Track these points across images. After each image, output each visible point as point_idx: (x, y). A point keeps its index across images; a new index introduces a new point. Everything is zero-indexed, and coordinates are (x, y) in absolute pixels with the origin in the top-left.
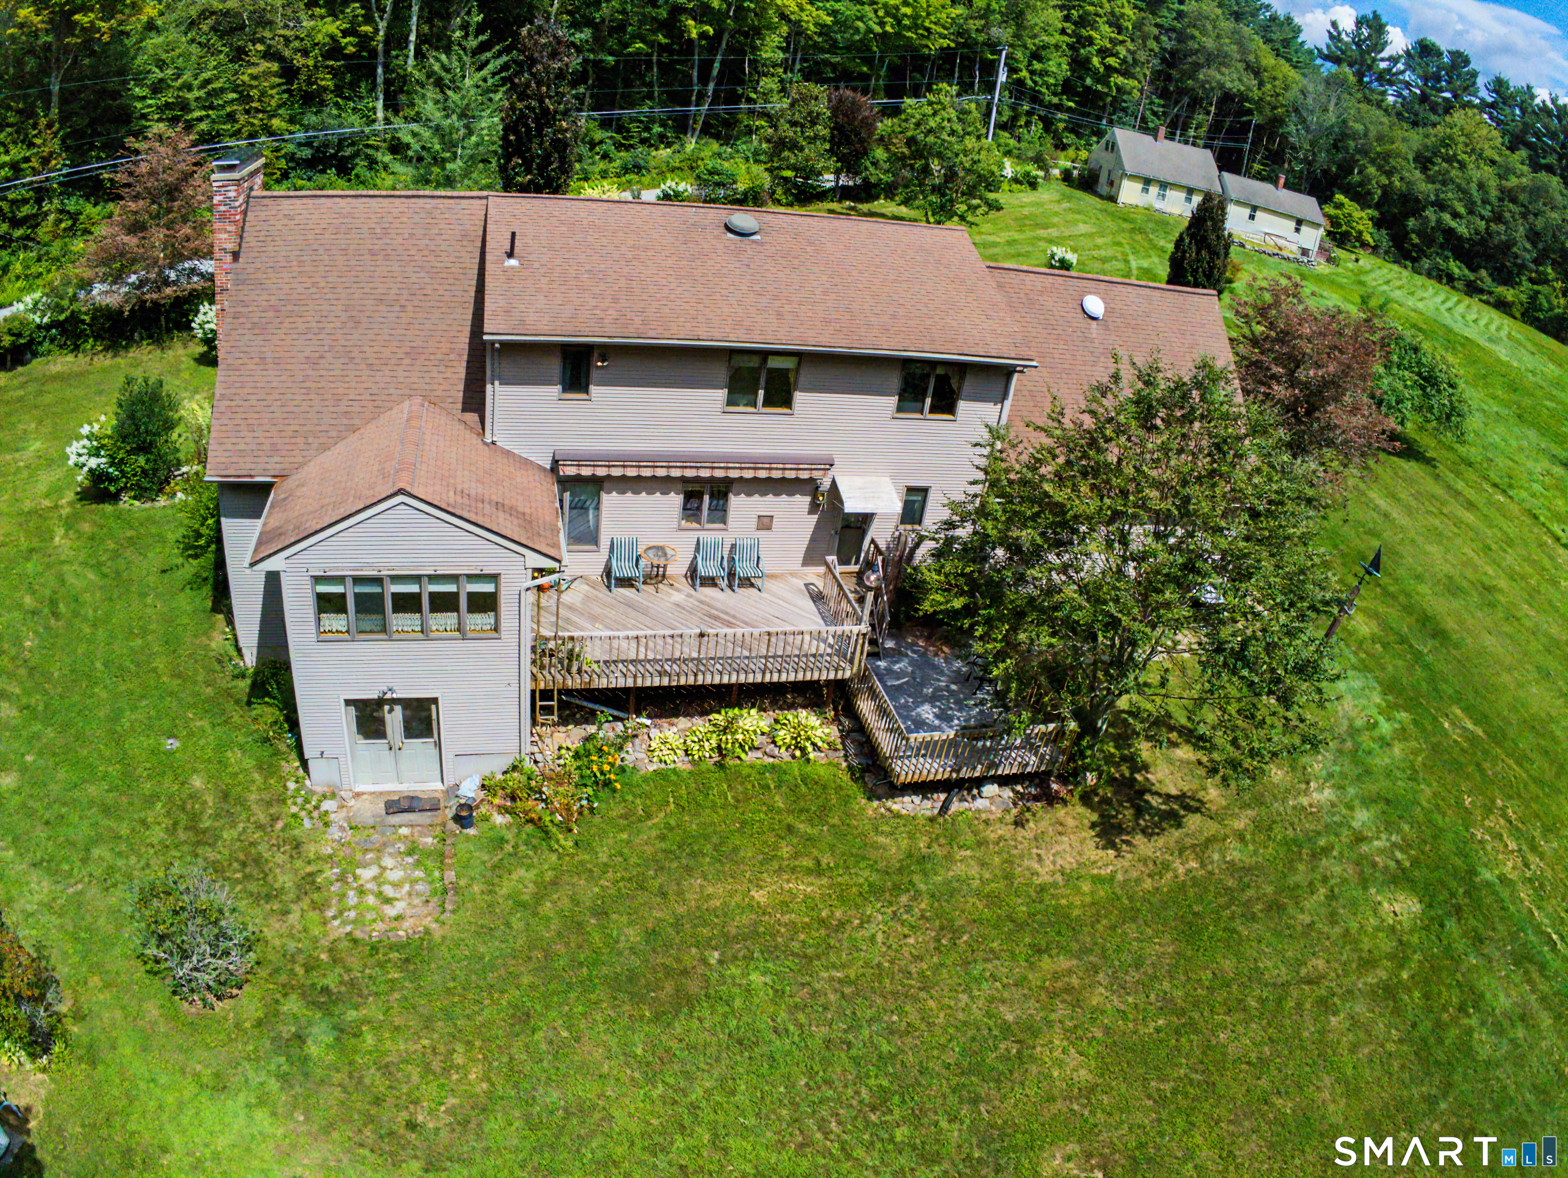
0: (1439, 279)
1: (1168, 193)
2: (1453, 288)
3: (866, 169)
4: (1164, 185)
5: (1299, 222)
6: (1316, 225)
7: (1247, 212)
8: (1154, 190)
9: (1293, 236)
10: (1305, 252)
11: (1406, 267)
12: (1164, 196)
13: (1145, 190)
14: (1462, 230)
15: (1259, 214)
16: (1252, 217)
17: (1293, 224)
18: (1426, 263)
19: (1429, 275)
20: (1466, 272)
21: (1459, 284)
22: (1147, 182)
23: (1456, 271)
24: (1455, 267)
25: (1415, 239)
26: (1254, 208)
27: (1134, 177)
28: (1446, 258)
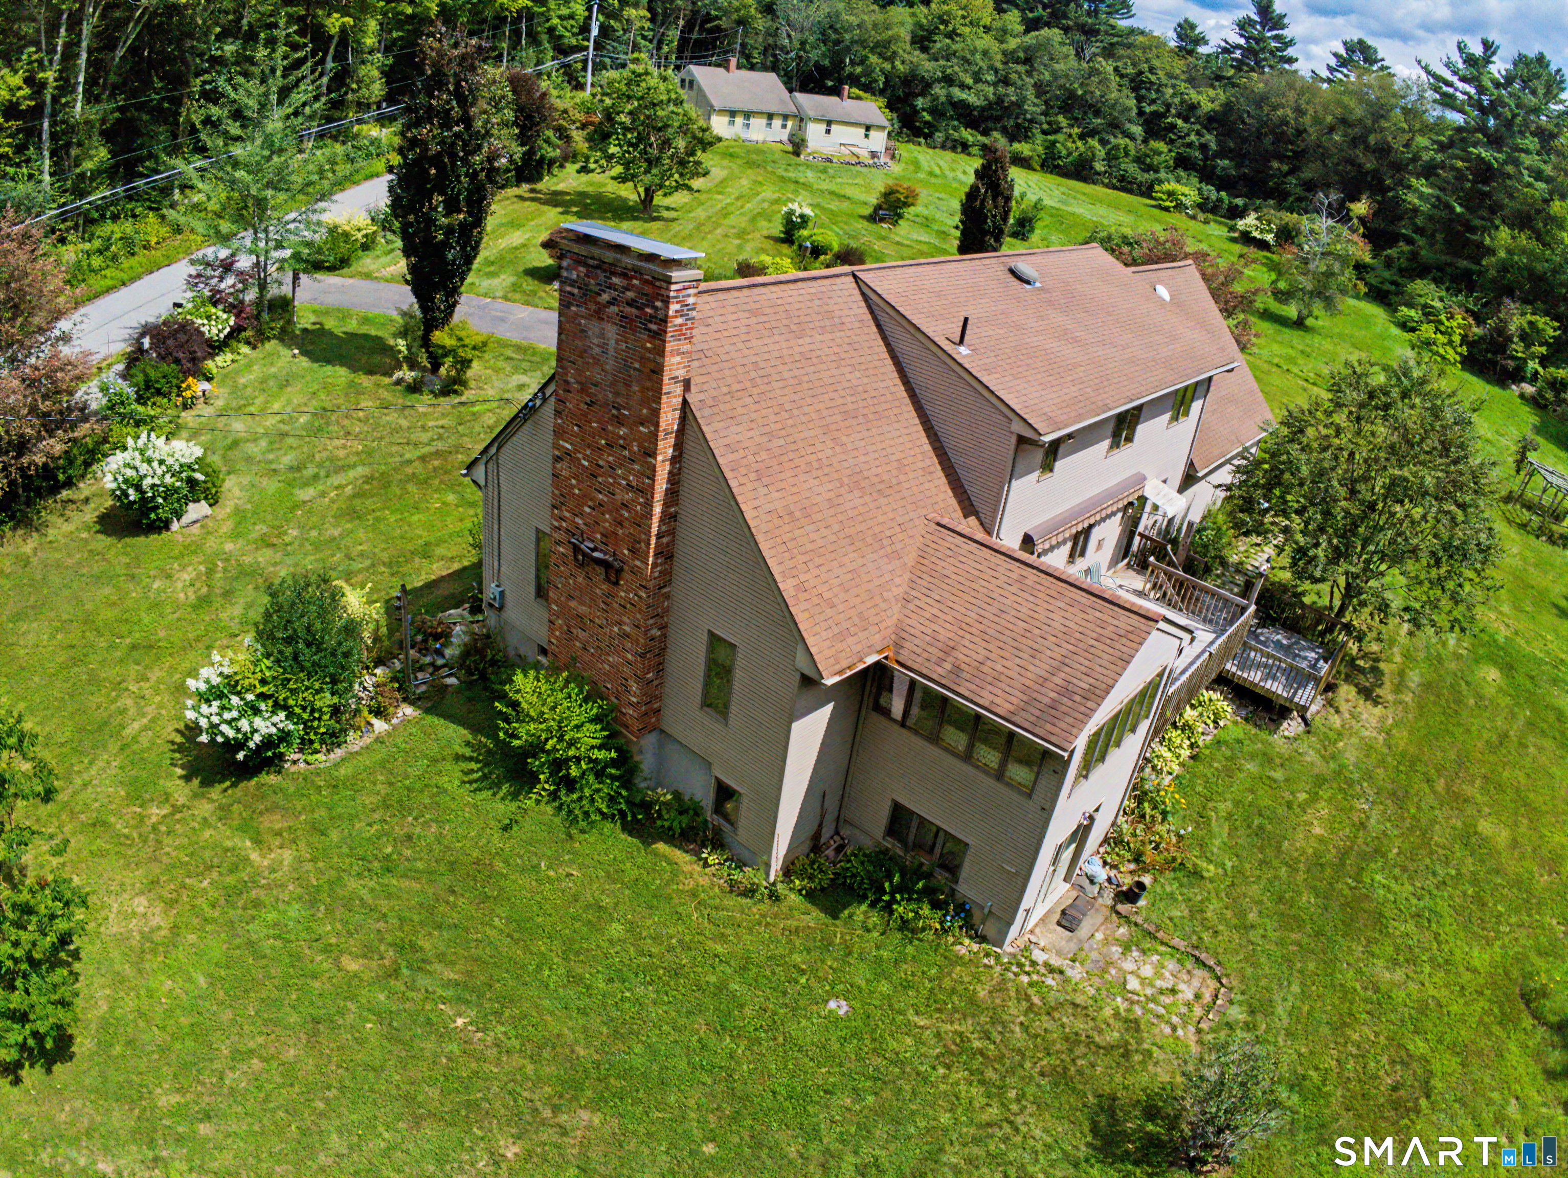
0: (953, 149)
1: (752, 121)
2: (969, 154)
3: (541, 148)
4: (748, 115)
5: (868, 128)
6: (883, 128)
7: (824, 127)
8: (739, 120)
9: (864, 143)
10: (874, 155)
11: (919, 144)
12: (748, 126)
13: (732, 123)
14: (971, 98)
15: (834, 127)
16: (828, 132)
17: (862, 131)
18: (939, 136)
19: (943, 147)
20: (979, 137)
21: (975, 150)
22: (733, 114)
23: (971, 139)
24: (967, 135)
25: (927, 117)
26: (829, 123)
27: (722, 112)
28: (955, 129)
